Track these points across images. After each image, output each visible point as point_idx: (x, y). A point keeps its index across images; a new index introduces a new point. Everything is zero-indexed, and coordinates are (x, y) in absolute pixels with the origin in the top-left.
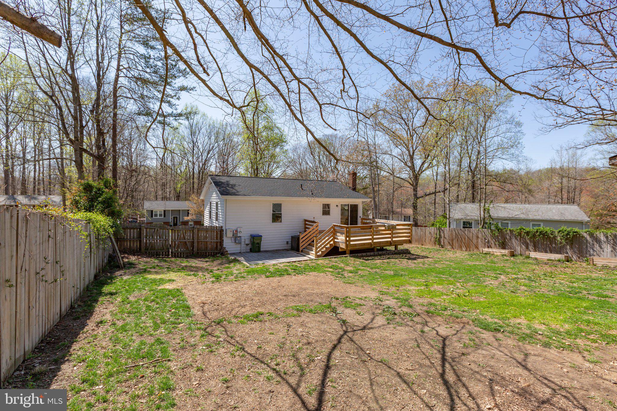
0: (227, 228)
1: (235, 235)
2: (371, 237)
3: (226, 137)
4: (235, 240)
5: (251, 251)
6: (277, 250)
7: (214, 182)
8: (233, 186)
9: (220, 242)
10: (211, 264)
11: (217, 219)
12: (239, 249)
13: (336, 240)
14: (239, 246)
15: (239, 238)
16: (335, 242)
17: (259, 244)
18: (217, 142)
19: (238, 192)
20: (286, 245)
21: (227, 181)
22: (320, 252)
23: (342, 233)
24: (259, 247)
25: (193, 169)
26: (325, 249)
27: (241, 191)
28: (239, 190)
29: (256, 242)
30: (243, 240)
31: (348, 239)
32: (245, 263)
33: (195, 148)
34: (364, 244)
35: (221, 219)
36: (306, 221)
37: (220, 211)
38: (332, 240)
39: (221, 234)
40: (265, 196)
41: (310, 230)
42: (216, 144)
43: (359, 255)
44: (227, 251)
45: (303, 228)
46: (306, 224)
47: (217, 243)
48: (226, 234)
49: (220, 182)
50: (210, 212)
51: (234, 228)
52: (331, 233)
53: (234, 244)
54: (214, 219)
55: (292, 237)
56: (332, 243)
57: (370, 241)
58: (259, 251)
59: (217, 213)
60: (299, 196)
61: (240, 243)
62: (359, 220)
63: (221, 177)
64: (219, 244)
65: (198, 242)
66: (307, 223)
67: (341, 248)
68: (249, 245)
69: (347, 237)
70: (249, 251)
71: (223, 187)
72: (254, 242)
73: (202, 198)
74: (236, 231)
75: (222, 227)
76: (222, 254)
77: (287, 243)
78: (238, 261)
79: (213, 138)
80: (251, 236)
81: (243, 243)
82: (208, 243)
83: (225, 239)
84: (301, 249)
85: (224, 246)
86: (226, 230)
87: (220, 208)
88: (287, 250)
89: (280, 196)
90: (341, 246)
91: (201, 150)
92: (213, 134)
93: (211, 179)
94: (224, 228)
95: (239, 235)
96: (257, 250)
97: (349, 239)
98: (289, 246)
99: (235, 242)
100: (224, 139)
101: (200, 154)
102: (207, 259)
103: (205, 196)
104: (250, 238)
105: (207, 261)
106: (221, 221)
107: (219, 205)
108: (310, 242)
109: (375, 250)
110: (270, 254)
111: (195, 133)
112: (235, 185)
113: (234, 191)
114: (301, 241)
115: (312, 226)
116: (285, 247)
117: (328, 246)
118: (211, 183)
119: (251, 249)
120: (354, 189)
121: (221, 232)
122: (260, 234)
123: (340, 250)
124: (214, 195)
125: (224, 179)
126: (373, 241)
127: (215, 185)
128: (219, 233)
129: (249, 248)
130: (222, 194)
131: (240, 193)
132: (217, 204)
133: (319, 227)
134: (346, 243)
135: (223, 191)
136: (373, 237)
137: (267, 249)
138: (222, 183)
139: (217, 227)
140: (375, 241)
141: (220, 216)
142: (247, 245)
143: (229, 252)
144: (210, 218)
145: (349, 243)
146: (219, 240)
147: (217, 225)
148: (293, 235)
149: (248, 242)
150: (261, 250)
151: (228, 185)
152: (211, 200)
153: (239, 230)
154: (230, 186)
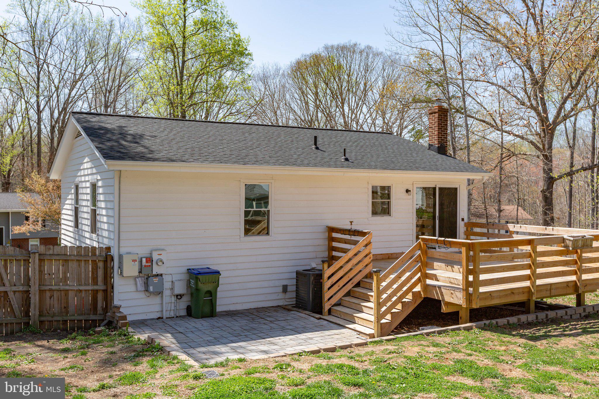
0: (123, 250)
1: (145, 271)
2: (528, 272)
3: (111, 50)
4: (146, 285)
5: (190, 312)
6: (258, 309)
7: (85, 129)
8: (137, 139)
9: (105, 291)
10: (80, 360)
11: (94, 229)
12: (158, 308)
13: (429, 282)
14: (157, 300)
15: (156, 280)
16: (426, 287)
17: (212, 294)
18: (92, 62)
19: (151, 152)
20: (281, 296)
21: (121, 127)
22: (389, 317)
23: (450, 263)
24: (212, 304)
25: (39, 124)
26: (399, 306)
27: (160, 151)
28: (153, 148)
29: (205, 287)
30: (167, 285)
31: (471, 278)
32: (183, 357)
33: (44, 79)
34: (512, 291)
35: (106, 227)
36: (332, 230)
37: (103, 205)
38: (419, 280)
39: (105, 268)
40: (226, 162)
41: (350, 254)
42: (89, 69)
43: (502, 321)
44: (124, 318)
45: (326, 248)
46: (332, 239)
47: (95, 293)
48: (120, 267)
49: (101, 128)
50: (76, 211)
51: (143, 252)
52: (416, 261)
53: (142, 295)
54: (87, 229)
55: (298, 273)
56: (418, 288)
57: (527, 284)
58: (212, 313)
59: (94, 213)
60: (315, 165)
61: (160, 293)
62: (461, 227)
63: (103, 118)
64: (100, 296)
65: (42, 292)
66: (334, 235)
67: (448, 304)
68: (184, 299)
69: (469, 272)
70: (183, 313)
71: (109, 140)
72: (197, 290)
73: (54, 176)
74: (150, 260)
75: (108, 249)
76: (111, 325)
77: (285, 289)
78: (161, 349)
79: (82, 54)
80: (190, 271)
81: (167, 293)
82: (71, 294)
83: (117, 281)
84: (327, 306)
85: (116, 302)
86: (121, 257)
87: (101, 197)
88: (284, 308)
89: (267, 163)
90: (448, 299)
91: (56, 81)
92: (81, 44)
93: (78, 121)
94: (114, 252)
95: (156, 270)
96: (207, 309)
97: (476, 278)
98: (290, 298)
99: (147, 290)
100: (106, 55)
101: (54, 89)
102: (66, 344)
103: (63, 171)
104: (185, 277)
105: (66, 351)
106: (105, 234)
107: (100, 190)
108: (349, 286)
109: (532, 306)
110: (243, 322)
111: (41, 42)
112: (141, 136)
113: (140, 149)
114: (327, 284)
115: (355, 243)
116: (280, 300)
117: (410, 296)
118: (79, 135)
119: (189, 309)
120: (442, 150)
121: (105, 262)
122: (214, 268)
123: (444, 309)
124: (86, 166)
125: (111, 123)
126: (533, 283)
127: (89, 135)
128: (101, 265)
129: (183, 304)
130: (107, 156)
131: (157, 156)
132: (94, 187)
133: (373, 245)
134: (466, 290)
135: (111, 148)
136: (534, 273)
137: (232, 308)
138: (107, 130)
139: (94, 248)
140: (539, 282)
141: (103, 219)
142: (179, 297)
143: (129, 318)
144: (77, 225)
145: (476, 290)
146: (100, 286)
147: (95, 244)
148: (301, 269)
149: (180, 289)
150: (219, 309)
151: (123, 134)
152: (78, 180)
153: (155, 257)
154: (129, 138)
